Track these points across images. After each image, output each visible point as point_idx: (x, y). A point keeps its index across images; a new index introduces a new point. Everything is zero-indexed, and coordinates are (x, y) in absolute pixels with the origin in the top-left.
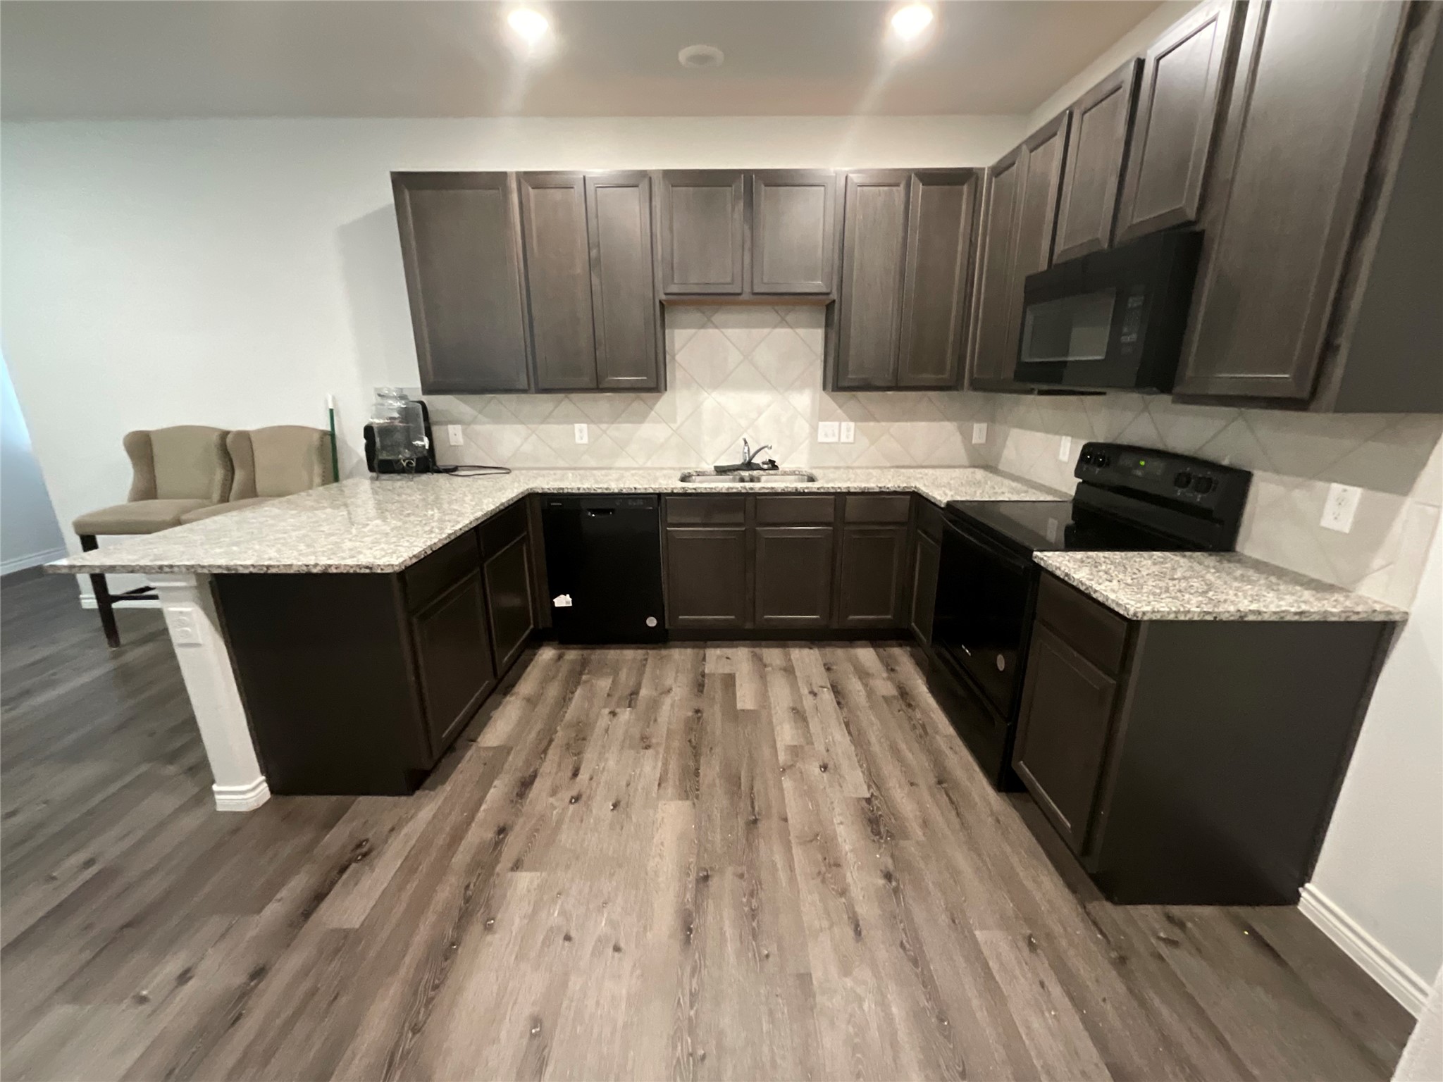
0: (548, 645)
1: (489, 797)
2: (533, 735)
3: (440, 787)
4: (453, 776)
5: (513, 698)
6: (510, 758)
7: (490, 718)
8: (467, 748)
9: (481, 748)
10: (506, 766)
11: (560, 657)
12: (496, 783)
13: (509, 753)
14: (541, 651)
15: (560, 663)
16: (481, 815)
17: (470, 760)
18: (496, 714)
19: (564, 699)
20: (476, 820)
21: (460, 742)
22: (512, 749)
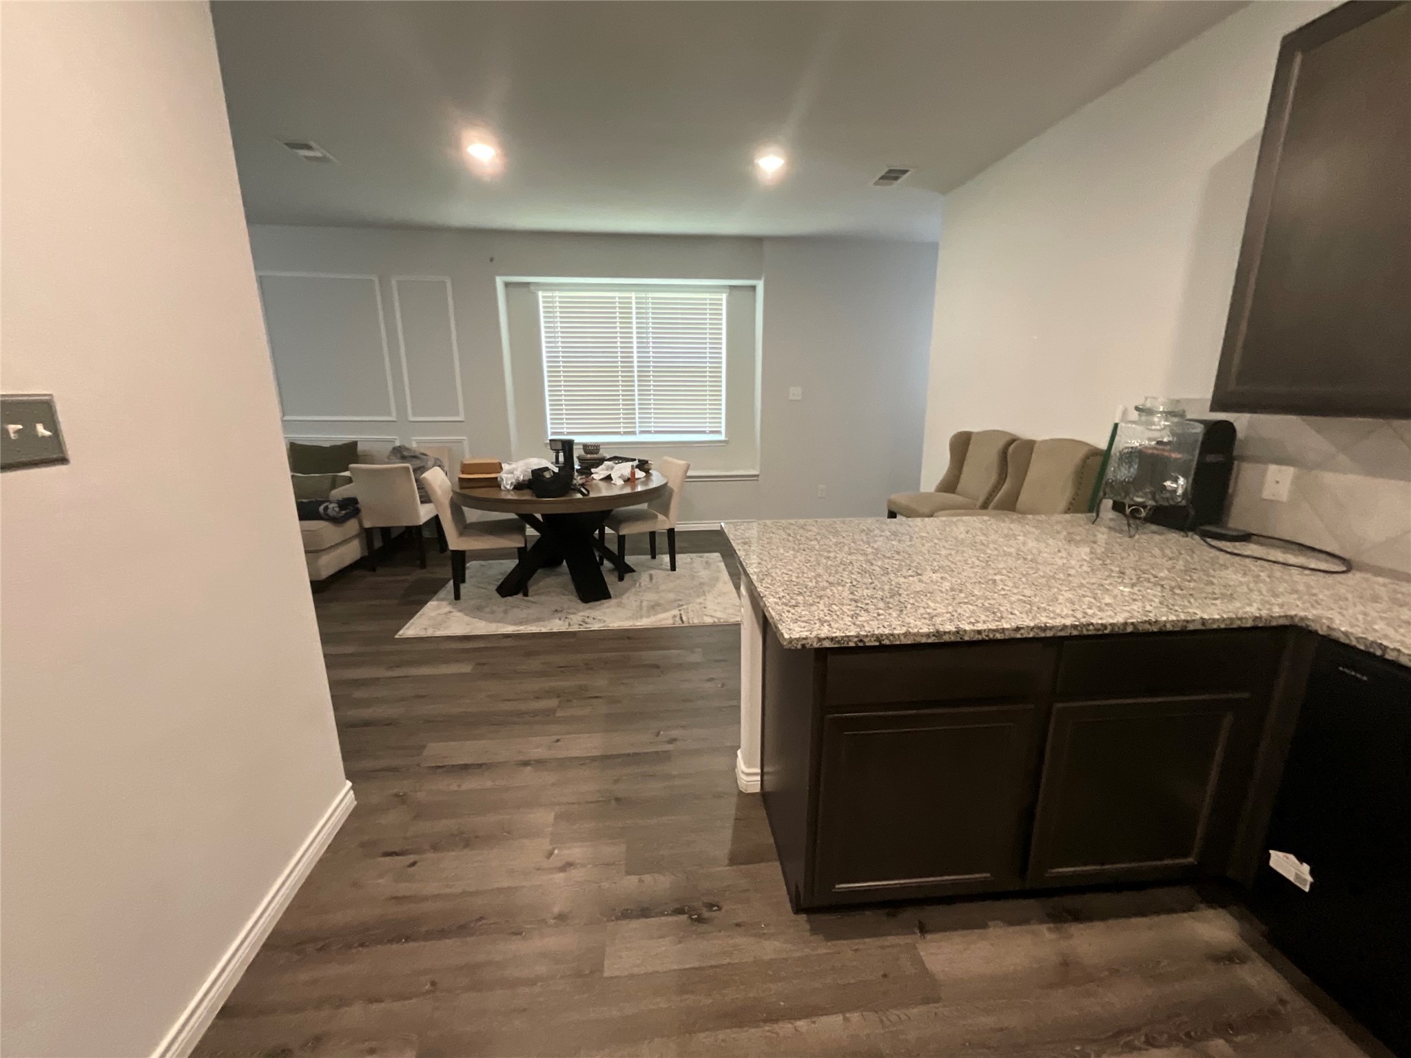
0: (1240, 918)
1: (825, 1020)
2: (989, 1021)
3: (821, 937)
4: (843, 944)
5: (1053, 936)
6: (915, 1011)
7: (984, 926)
8: (906, 929)
9: (915, 948)
10: (894, 1014)
11: (1230, 958)
12: (855, 1017)
13: (926, 1001)
14: (1210, 913)
15: (1211, 967)
16: (785, 1028)
17: (883, 947)
18: (996, 931)
19: (1119, 1034)
20: (776, 1027)
21: (909, 914)
22: (938, 1000)
